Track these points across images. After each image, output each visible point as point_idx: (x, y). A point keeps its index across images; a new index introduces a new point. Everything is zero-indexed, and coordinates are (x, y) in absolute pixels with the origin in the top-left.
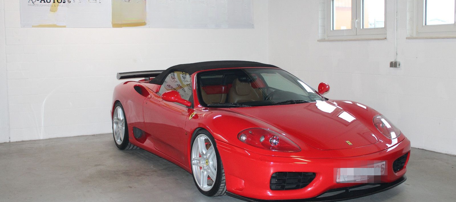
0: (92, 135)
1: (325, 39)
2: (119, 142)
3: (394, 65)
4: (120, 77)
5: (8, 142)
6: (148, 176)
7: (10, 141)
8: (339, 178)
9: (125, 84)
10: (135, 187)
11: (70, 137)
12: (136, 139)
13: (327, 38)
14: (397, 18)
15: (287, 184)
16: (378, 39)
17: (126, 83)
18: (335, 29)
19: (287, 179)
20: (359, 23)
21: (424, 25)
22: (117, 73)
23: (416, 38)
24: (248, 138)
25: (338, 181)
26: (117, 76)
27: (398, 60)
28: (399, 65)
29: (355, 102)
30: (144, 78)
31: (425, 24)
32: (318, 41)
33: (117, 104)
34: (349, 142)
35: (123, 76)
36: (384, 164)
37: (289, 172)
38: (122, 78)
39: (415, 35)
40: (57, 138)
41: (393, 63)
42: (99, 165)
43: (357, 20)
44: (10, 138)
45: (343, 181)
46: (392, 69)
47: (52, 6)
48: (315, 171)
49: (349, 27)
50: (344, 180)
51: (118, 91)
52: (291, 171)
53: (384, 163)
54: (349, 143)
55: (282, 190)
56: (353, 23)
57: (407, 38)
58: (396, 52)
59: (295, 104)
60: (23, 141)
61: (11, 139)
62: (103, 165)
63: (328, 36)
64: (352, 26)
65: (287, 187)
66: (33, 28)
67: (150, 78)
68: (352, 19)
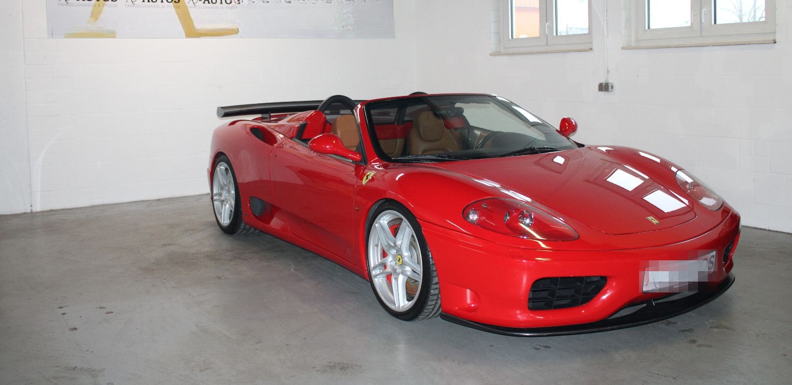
0: (157, 200)
1: (500, 52)
2: (225, 221)
3: (604, 87)
4: (223, 114)
5: (29, 211)
6: (245, 260)
7: (32, 211)
8: (647, 285)
9: (232, 126)
10: (226, 278)
11: (124, 203)
12: (256, 217)
13: (503, 51)
14: (607, 20)
15: (558, 297)
16: (580, 51)
17: (233, 123)
18: (514, 37)
19: (559, 289)
20: (551, 28)
21: (647, 28)
22: (218, 107)
23: (635, 48)
24: (480, 216)
25: (645, 289)
26: (218, 112)
27: (610, 81)
28: (612, 87)
29: (636, 150)
30: (259, 116)
31: (649, 28)
32: (491, 55)
33: (218, 157)
34: (654, 219)
35: (227, 112)
36: (713, 256)
37: (561, 278)
38: (227, 115)
39: (633, 44)
40: (104, 205)
41: (603, 85)
42: (169, 244)
43: (547, 24)
44: (31, 206)
45: (653, 290)
46: (602, 93)
47: (95, 6)
48: (603, 274)
49: (536, 34)
50: (654, 288)
51: (220, 137)
52: (566, 276)
53: (714, 253)
54: (653, 221)
55: (547, 309)
56: (542, 27)
57: (623, 48)
58: (607, 68)
59: (538, 153)
60: (52, 211)
61: (33, 207)
62: (175, 245)
63: (505, 48)
64: (540, 31)
65: (556, 303)
66: (66, 39)
67: (272, 114)
68: (541, 22)
